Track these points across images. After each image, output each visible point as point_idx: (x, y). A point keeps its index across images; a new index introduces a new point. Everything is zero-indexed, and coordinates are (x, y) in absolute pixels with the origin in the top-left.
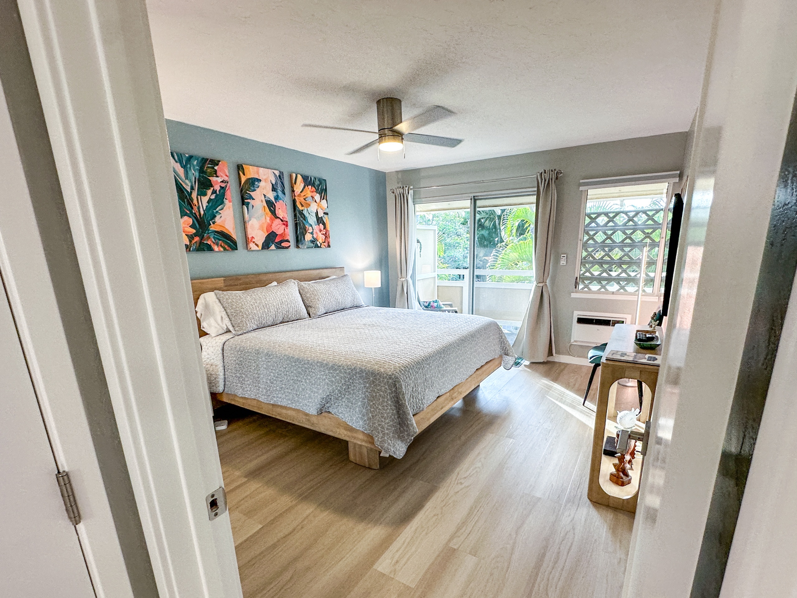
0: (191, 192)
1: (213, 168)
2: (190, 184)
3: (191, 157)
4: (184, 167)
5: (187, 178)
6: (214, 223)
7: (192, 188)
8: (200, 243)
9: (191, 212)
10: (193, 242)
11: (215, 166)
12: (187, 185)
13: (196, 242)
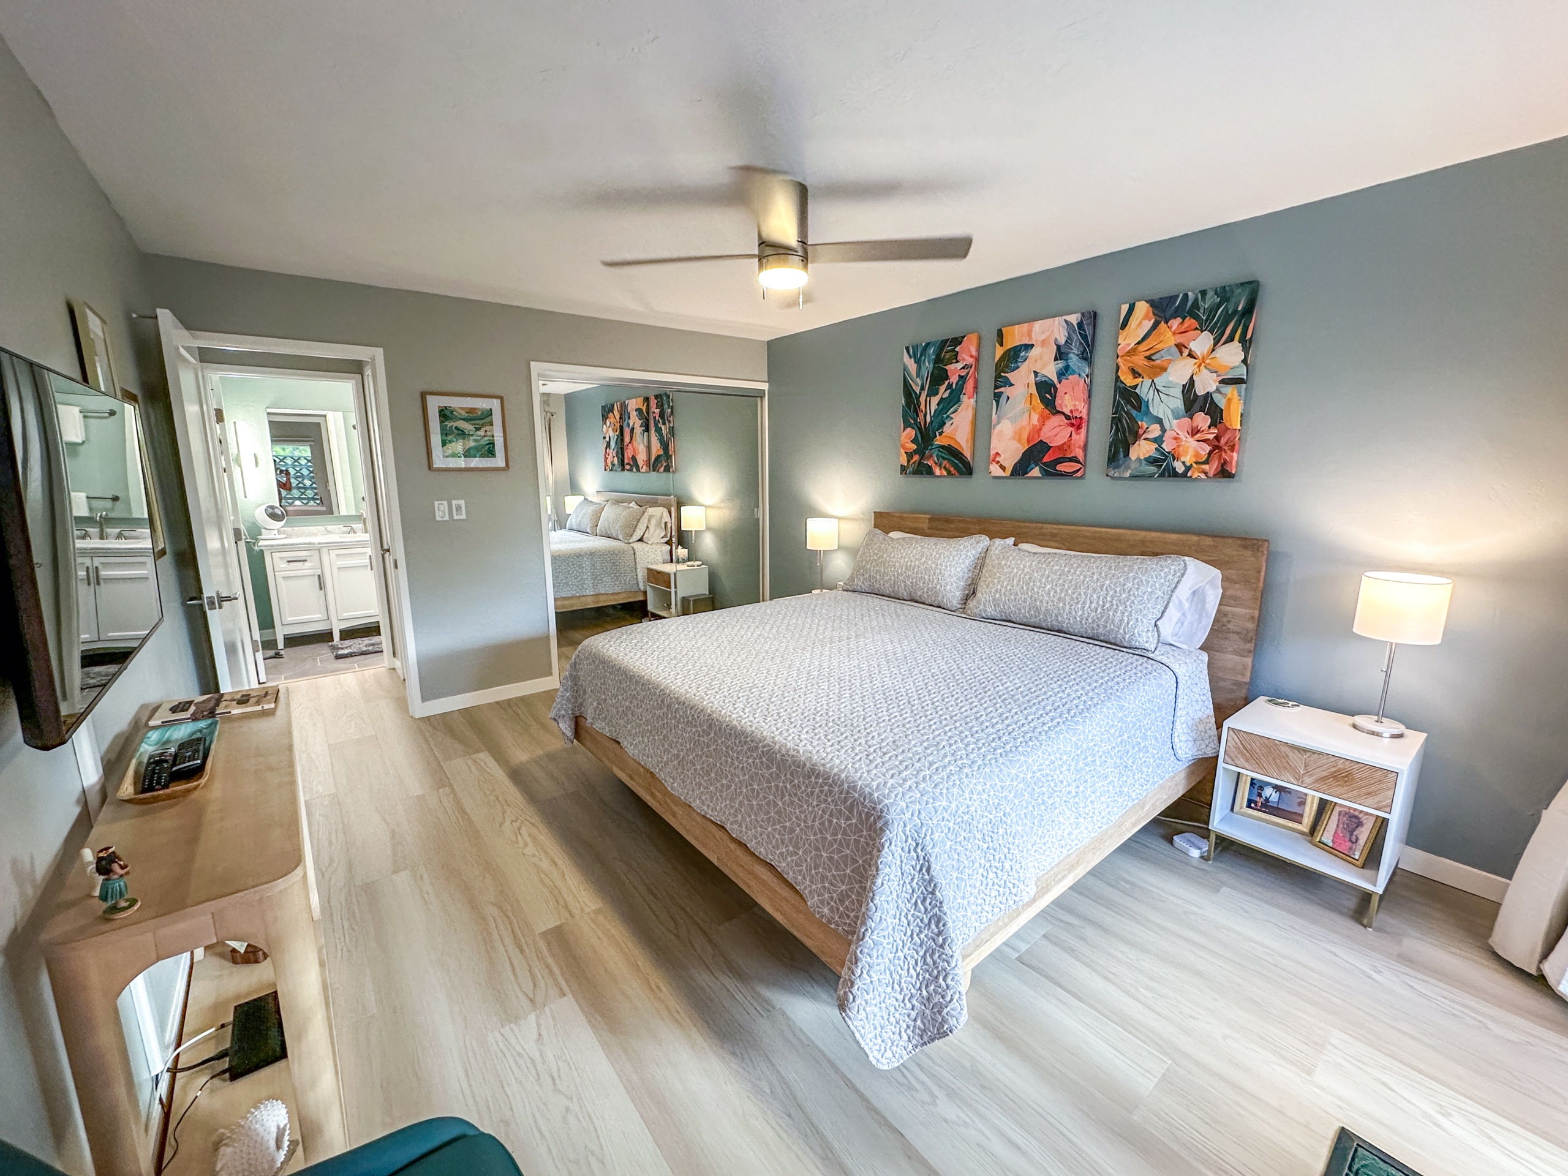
0: (920, 393)
1: (953, 350)
2: (920, 383)
3: (928, 345)
4: (918, 362)
5: (918, 376)
6: (940, 434)
7: (922, 388)
8: (920, 462)
9: (915, 421)
10: (912, 462)
11: (956, 347)
12: (917, 384)
13: (914, 463)
